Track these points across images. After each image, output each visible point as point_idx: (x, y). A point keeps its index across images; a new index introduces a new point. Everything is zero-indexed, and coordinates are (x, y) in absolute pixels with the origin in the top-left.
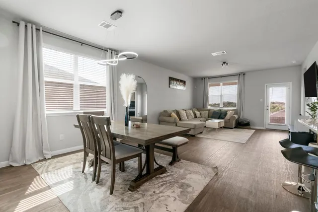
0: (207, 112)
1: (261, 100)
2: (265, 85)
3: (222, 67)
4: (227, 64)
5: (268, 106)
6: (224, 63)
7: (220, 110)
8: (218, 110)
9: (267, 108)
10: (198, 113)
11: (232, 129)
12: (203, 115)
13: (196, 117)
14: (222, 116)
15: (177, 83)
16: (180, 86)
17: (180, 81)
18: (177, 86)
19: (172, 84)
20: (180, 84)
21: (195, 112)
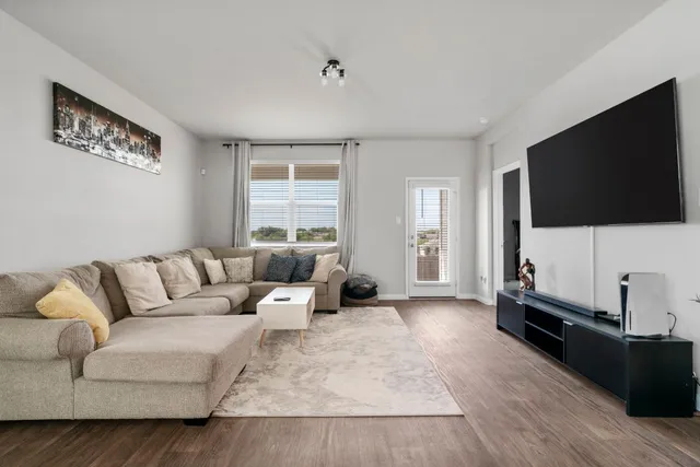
0: (249, 260)
1: (399, 220)
2: (407, 179)
3: (324, 81)
4: (342, 71)
5: (412, 238)
6: (334, 62)
7: (293, 252)
8: (286, 251)
9: (411, 242)
10: (214, 266)
11: (335, 312)
12: (234, 273)
13: (206, 281)
14: (302, 270)
15: (108, 131)
16: (131, 149)
17: (128, 126)
18: (112, 146)
19: (72, 126)
20: (134, 140)
21: (203, 264)
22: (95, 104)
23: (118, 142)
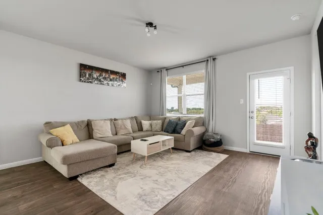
0: (160, 122)
1: (242, 102)
2: (248, 74)
5: (252, 112)
9: (252, 115)
10: (146, 123)
11: (189, 152)
13: (141, 129)
15: (100, 75)
16: (111, 80)
17: (109, 72)
18: (102, 80)
19: (85, 76)
20: (112, 77)
21: (141, 122)
22: (95, 67)
23: (105, 78)
